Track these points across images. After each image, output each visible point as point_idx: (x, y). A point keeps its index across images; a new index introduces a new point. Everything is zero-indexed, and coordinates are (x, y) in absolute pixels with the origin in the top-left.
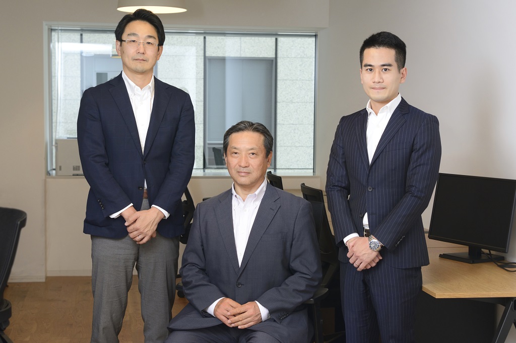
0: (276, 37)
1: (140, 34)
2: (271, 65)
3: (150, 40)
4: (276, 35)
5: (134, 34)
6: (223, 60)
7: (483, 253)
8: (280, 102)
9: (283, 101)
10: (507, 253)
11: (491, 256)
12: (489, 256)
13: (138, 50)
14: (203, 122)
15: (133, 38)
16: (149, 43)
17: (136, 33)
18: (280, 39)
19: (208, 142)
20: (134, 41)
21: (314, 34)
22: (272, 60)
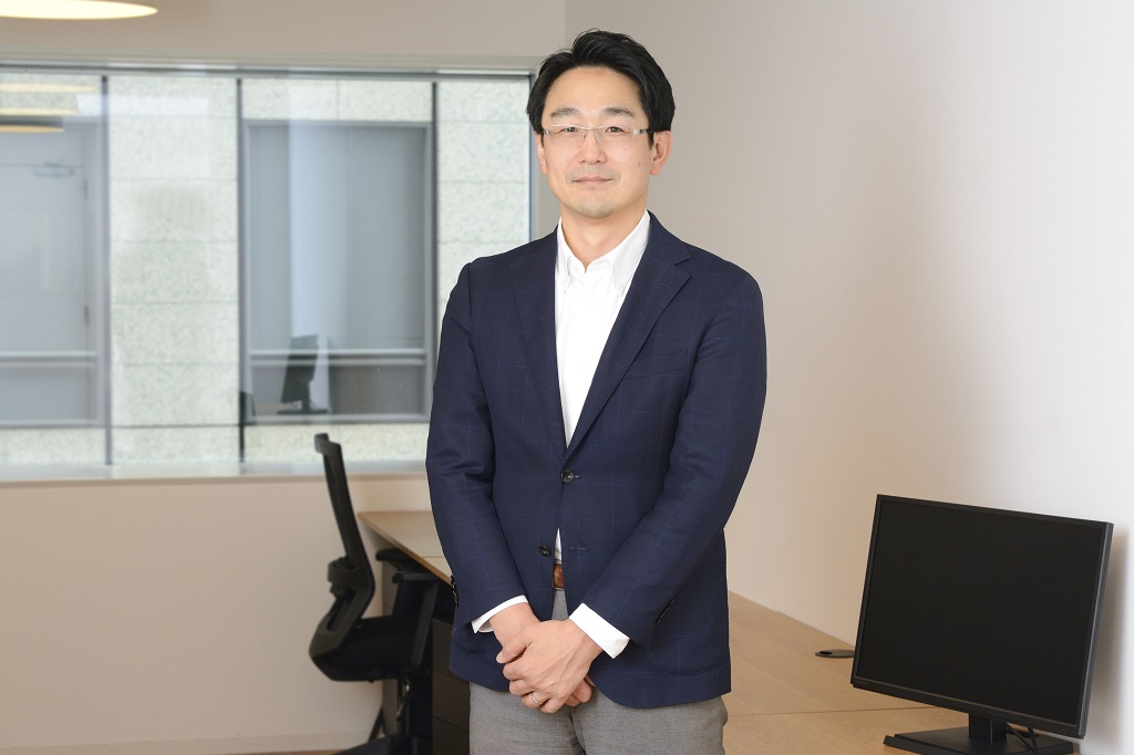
0: (435, 80)
1: (583, 110)
2: (421, 142)
3: (617, 121)
4: (433, 77)
5: (567, 111)
6: (281, 129)
7: (1011, 732)
8: (446, 243)
9: (456, 240)
10: (1081, 737)
11: (1034, 742)
12: (1029, 741)
13: (581, 153)
14: (235, 298)
15: (566, 122)
16: (615, 129)
17: (572, 106)
18: (444, 86)
19: (251, 351)
20: (573, 130)
21: (527, 73)
22: (424, 130)
